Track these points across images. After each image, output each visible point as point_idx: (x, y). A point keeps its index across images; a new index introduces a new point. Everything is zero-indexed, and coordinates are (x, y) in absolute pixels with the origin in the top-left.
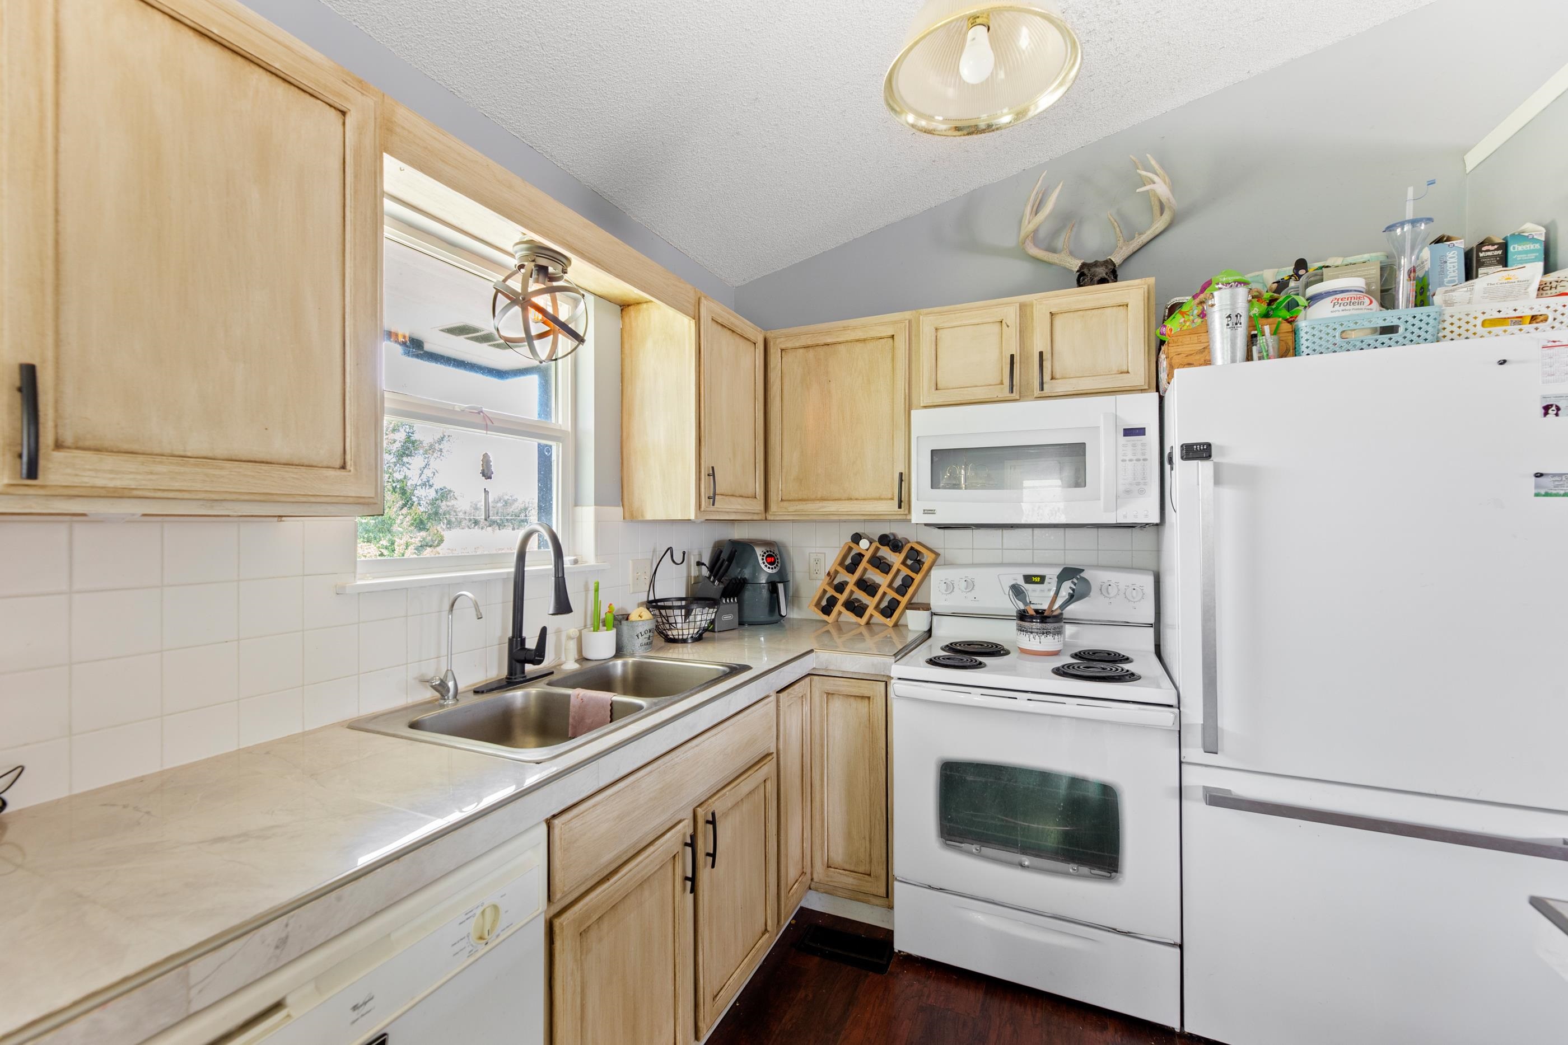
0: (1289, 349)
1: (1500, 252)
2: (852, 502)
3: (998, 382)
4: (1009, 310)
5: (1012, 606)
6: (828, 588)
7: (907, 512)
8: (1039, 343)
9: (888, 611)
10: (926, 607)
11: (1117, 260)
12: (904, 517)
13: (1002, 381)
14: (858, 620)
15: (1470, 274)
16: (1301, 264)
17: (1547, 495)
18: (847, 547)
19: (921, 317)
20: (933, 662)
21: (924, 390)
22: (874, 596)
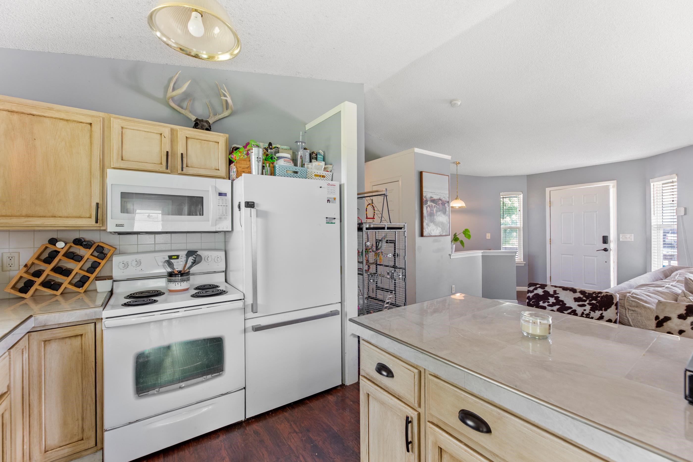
0: (273, 173)
1: (316, 156)
2: (56, 219)
3: (159, 163)
4: (166, 129)
5: (164, 270)
6: (25, 275)
7: (101, 225)
8: (180, 149)
9: (82, 283)
10: (111, 278)
11: (211, 121)
12: (99, 228)
13: (161, 163)
14: (55, 292)
15: (311, 161)
16: (270, 144)
17: (328, 223)
18: (44, 247)
19: (112, 119)
20: (126, 305)
21: (115, 160)
22: (68, 276)
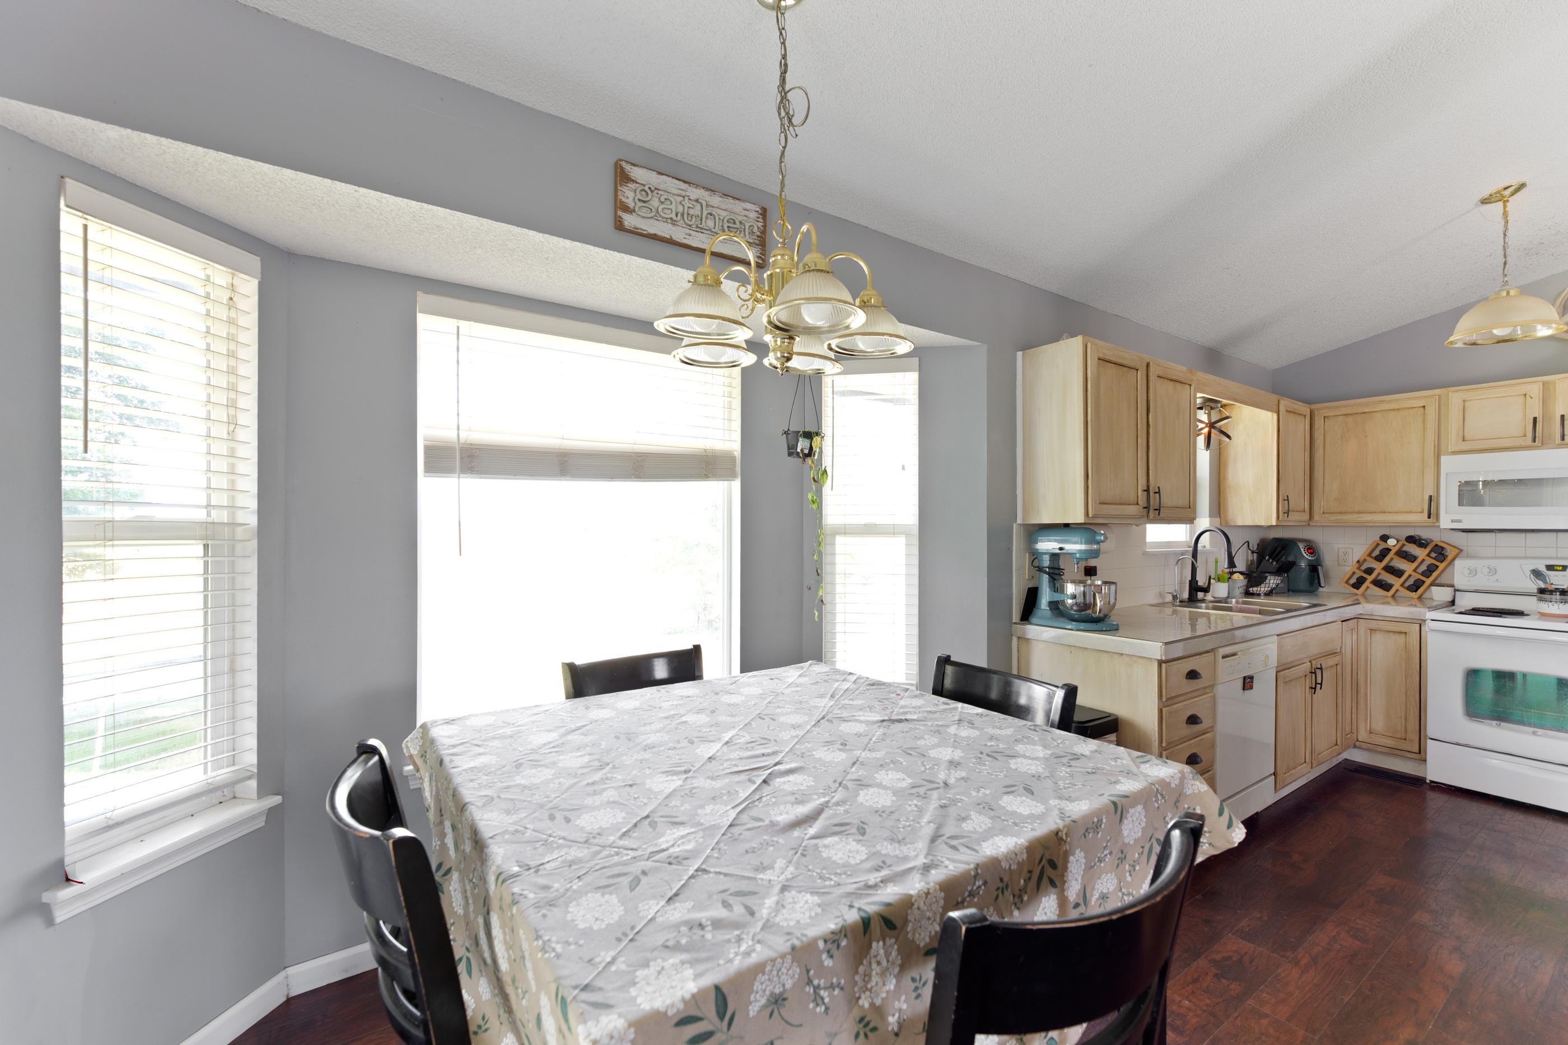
2: (1386, 514)
3: (1522, 434)
4: (1532, 386)
5: (1533, 585)
6: (1357, 571)
7: (1435, 521)
8: (1561, 409)
9: (1416, 587)
10: (1452, 586)
12: (1432, 524)
13: (1525, 434)
14: (1385, 593)
18: (1375, 544)
19: (1450, 394)
20: (1459, 613)
21: (1452, 441)
22: (1400, 577)
